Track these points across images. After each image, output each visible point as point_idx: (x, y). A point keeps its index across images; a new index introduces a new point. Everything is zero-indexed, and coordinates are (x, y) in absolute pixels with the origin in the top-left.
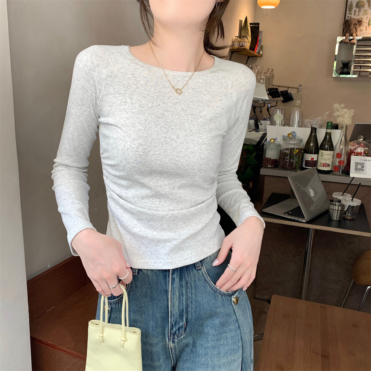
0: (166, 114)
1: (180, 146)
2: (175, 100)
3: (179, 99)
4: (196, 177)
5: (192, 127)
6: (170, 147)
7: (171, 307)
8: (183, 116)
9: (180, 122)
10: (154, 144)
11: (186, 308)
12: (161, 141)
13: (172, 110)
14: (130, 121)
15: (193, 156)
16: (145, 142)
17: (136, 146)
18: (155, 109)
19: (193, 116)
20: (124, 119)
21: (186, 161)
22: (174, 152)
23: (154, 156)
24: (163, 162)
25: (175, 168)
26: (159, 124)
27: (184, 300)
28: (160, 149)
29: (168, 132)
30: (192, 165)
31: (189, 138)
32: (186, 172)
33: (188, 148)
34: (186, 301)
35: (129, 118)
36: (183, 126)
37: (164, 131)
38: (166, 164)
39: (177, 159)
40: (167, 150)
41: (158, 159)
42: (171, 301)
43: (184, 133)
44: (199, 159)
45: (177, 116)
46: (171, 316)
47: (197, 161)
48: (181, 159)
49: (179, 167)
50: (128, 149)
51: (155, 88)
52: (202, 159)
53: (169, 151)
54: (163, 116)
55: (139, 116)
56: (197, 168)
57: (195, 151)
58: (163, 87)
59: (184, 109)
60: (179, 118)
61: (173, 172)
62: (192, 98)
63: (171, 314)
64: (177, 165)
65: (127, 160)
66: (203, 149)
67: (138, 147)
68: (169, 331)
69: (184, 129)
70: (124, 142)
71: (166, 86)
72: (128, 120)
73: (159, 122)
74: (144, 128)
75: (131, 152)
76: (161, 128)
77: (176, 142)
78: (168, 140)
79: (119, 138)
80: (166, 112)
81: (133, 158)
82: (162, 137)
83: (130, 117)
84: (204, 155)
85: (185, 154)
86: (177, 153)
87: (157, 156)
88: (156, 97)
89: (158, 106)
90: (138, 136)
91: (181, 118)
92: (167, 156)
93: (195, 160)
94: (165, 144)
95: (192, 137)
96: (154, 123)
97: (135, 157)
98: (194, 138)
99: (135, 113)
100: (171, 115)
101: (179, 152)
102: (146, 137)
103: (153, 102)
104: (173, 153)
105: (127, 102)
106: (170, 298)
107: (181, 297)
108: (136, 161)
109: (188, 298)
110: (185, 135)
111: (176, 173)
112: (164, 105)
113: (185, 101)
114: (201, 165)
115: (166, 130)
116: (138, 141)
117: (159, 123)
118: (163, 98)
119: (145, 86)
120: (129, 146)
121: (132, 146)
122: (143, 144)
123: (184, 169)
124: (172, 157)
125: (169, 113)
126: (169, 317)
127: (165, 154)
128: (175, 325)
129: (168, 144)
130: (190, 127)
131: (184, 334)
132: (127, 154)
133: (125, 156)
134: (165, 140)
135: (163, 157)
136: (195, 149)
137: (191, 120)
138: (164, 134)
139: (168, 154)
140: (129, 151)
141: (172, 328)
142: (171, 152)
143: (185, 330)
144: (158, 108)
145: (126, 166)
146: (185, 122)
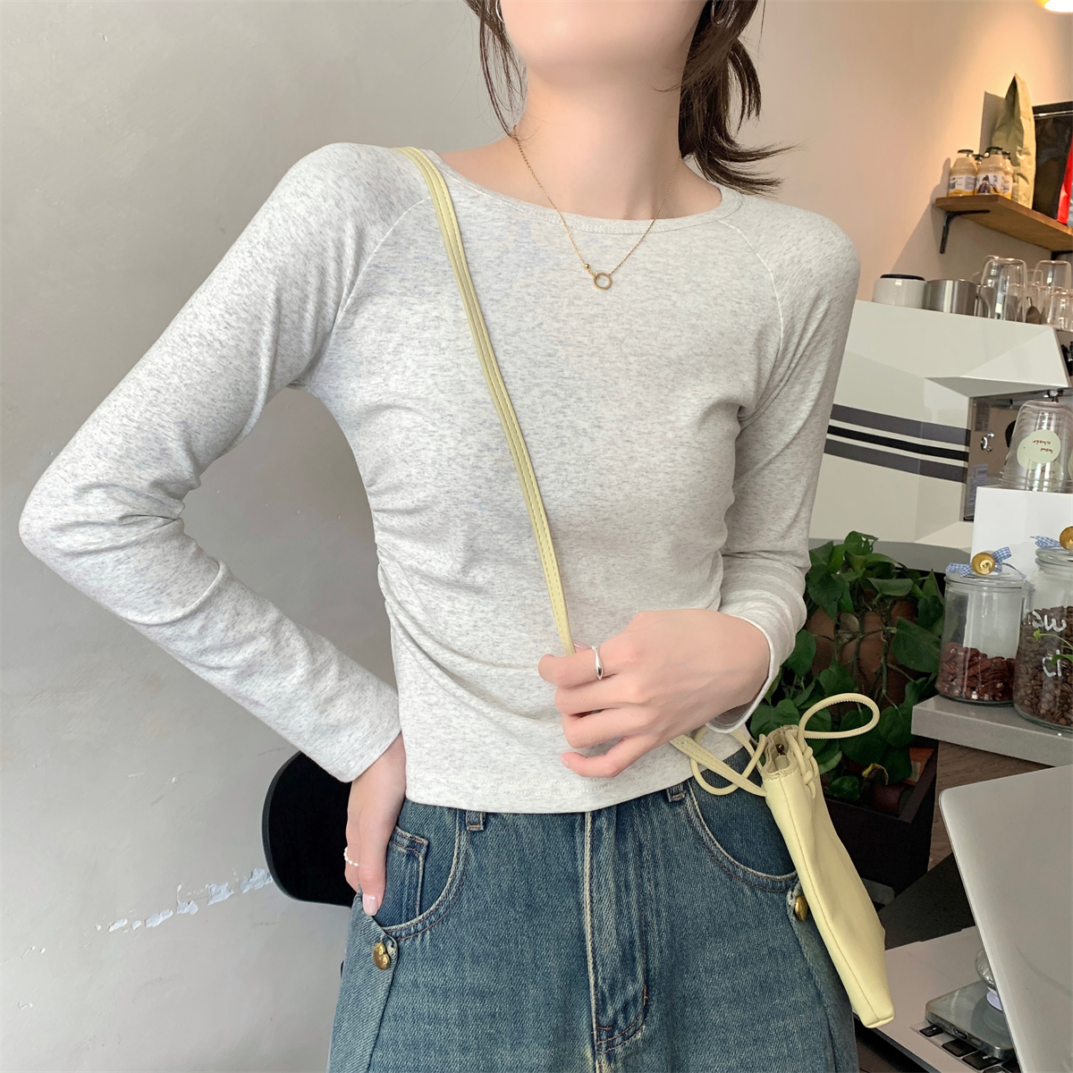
0: (562, 353)
1: (605, 451)
2: (590, 307)
4: (656, 545)
5: (641, 394)
7: (593, 935)
8: (614, 359)
9: (605, 379)
13: (580, 339)
14: (449, 376)
17: (472, 451)
18: (527, 336)
19: (644, 358)
20: (430, 371)
21: (627, 497)
22: (587, 470)
25: (593, 520)
26: (538, 385)
27: (635, 905)
29: (566, 410)
30: (644, 510)
33: (632, 457)
34: (640, 910)
35: (445, 367)
36: (611, 389)
37: (554, 407)
42: (591, 912)
44: (666, 492)
45: (595, 360)
46: (594, 964)
47: (661, 498)
48: (612, 491)
49: (606, 515)
50: (451, 462)
51: (529, 269)
52: (676, 490)
53: (571, 468)
54: (552, 360)
56: (659, 518)
57: (653, 467)
59: (615, 338)
60: (602, 365)
62: (642, 302)
63: (594, 959)
64: (599, 511)
65: (453, 495)
66: (680, 459)
67: (479, 454)
68: (594, 1021)
69: (616, 401)
70: (437, 441)
72: (445, 374)
73: (536, 378)
75: (460, 470)
78: (568, 435)
79: (420, 429)
80: (559, 347)
83: (451, 365)
86: (598, 475)
88: (533, 298)
89: (537, 329)
90: (476, 419)
91: (607, 365)
92: (566, 484)
94: (559, 446)
95: (644, 423)
97: (475, 485)
99: (465, 351)
100: (575, 354)
103: (521, 317)
104: (584, 474)
105: (442, 320)
106: (587, 899)
107: (624, 896)
109: (644, 899)
111: (594, 535)
112: (556, 325)
115: (560, 404)
116: (477, 435)
117: (537, 381)
118: (552, 304)
119: (498, 265)
120: (452, 451)
122: (494, 446)
124: (581, 486)
125: (570, 348)
127: (562, 478)
128: (612, 996)
129: (568, 446)
130: (637, 392)
131: (642, 1025)
132: (450, 477)
133: (444, 483)
134: (557, 433)
135: (555, 487)
136: (653, 459)
137: (638, 372)
138: (554, 414)
139: (569, 479)
140: (454, 466)
141: (601, 1009)
142: (579, 472)
143: (646, 1010)
144: (537, 334)
145: (451, 514)
146: (618, 378)
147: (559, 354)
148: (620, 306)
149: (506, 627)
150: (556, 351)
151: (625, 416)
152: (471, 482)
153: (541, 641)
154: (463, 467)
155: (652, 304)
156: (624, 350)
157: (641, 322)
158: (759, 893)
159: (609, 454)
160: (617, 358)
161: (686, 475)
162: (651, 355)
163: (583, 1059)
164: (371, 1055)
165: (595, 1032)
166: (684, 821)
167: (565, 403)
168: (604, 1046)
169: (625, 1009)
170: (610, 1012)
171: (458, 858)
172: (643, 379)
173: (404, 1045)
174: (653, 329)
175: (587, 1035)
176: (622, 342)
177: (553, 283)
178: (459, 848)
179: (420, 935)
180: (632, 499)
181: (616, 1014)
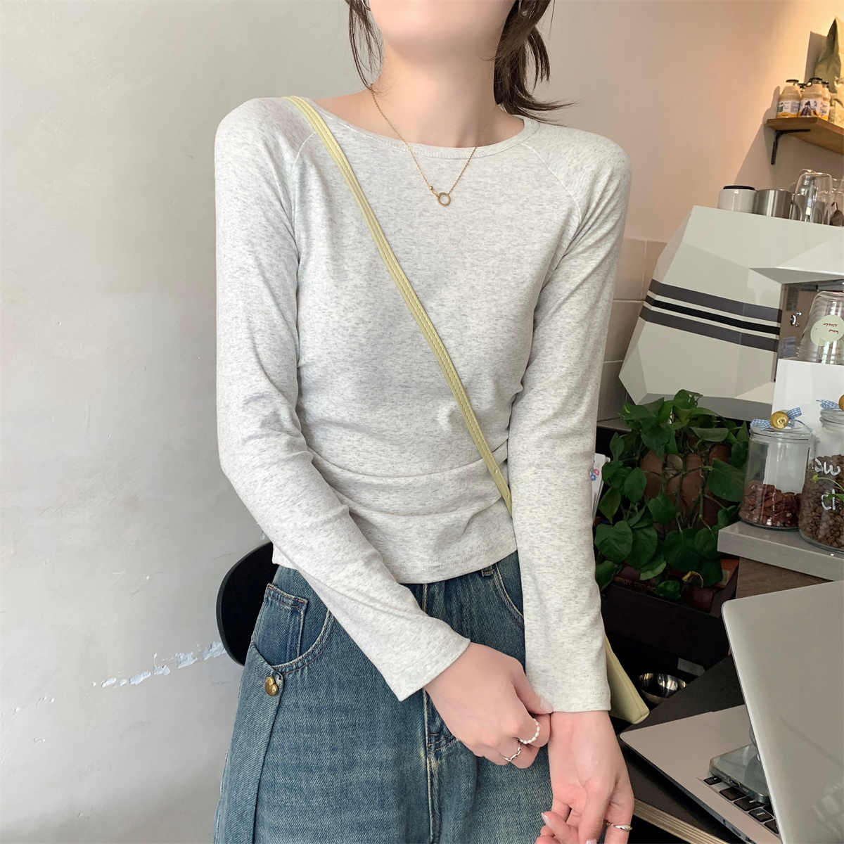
0: (416, 252)
1: (447, 322)
2: (435, 217)
3: (445, 214)
5: (474, 280)
8: (453, 255)
9: (447, 270)
13: (429, 240)
14: (337, 265)
16: (369, 315)
17: (350, 324)
19: (475, 253)
23: (391, 345)
33: (466, 327)
35: (335, 258)
36: (452, 277)
43: (457, 294)
45: (440, 256)
50: (335, 331)
51: (391, 188)
52: (497, 350)
54: (410, 256)
55: (355, 254)
58: (409, 186)
59: (454, 239)
60: (444, 260)
62: (471, 212)
65: (333, 355)
67: (356, 326)
68: (427, 729)
69: (455, 286)
71: (415, 185)
72: (335, 263)
74: (366, 283)
75: (340, 337)
80: (414, 247)
81: (345, 350)
88: (395, 211)
89: (397, 233)
90: (355, 300)
91: (449, 259)
95: (475, 301)
97: (350, 348)
98: (480, 305)
100: (425, 252)
102: (371, 304)
108: (351, 356)
112: (411, 230)
113: (457, 220)
116: (355, 313)
118: (408, 215)
120: (336, 323)
121: (343, 325)
122: (367, 320)
125: (422, 248)
127: (415, 343)
132: (332, 342)
133: (328, 347)
135: (410, 349)
136: (481, 328)
137: (472, 264)
139: (420, 343)
140: (336, 335)
144: (397, 237)
145: (330, 369)
146: (457, 269)
147: (413, 252)
148: (455, 216)
149: (368, 452)
150: (412, 250)
151: (462, 297)
152: (348, 346)
153: (396, 463)
154: (343, 336)
157: (471, 227)
160: (456, 254)
161: (504, 339)
162: (480, 250)
163: (419, 757)
164: (265, 757)
165: (427, 738)
166: (492, 590)
168: (433, 747)
171: (330, 613)
172: (475, 268)
173: (289, 749)
174: (481, 232)
175: (421, 741)
177: (408, 199)
179: (300, 670)
180: (466, 357)
181: (442, 724)
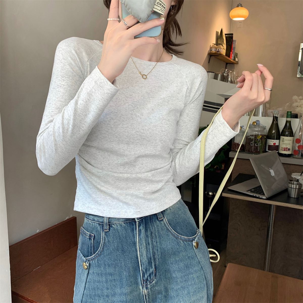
4: (158, 147)
6: (135, 122)
7: (140, 257)
10: (122, 119)
11: (153, 256)
12: (128, 117)
15: (155, 129)
18: (125, 90)
21: (150, 133)
24: (130, 134)
25: (140, 139)
26: (127, 103)
27: (151, 249)
28: (128, 123)
29: (134, 110)
30: (154, 136)
31: (151, 116)
32: (150, 142)
34: (153, 250)
38: (132, 135)
39: (142, 131)
40: (134, 125)
41: (126, 131)
42: (139, 251)
44: (160, 131)
46: (141, 264)
47: (159, 133)
49: (144, 138)
53: (135, 125)
56: (158, 139)
57: (157, 125)
61: (138, 142)
63: (141, 263)
64: (142, 136)
66: (164, 123)
68: (142, 279)
76: (129, 106)
77: (141, 118)
78: (134, 117)
82: (129, 114)
84: (165, 128)
85: (149, 127)
86: (142, 127)
87: (125, 129)
92: (133, 129)
93: (157, 132)
94: (132, 119)
96: (123, 102)
101: (144, 126)
106: (138, 248)
107: (148, 246)
109: (153, 247)
110: (148, 113)
114: (162, 136)
115: (133, 108)
123: (147, 140)
124: (138, 130)
126: (139, 267)
128: (146, 272)
129: (134, 119)
130: (152, 106)
131: (155, 279)
134: (131, 116)
138: (131, 111)
141: (144, 276)
142: (137, 126)
143: (155, 275)
155: (157, 84)
156: (149, 96)
158: (185, 242)
159: (145, 122)
163: (140, 289)
165: (142, 282)
166: (163, 225)
167: (134, 108)
168: (145, 285)
169: (150, 275)
170: (146, 276)
171: (102, 239)
175: (140, 283)
176: (149, 94)
178: (102, 236)
179: (94, 260)
181: (147, 277)
